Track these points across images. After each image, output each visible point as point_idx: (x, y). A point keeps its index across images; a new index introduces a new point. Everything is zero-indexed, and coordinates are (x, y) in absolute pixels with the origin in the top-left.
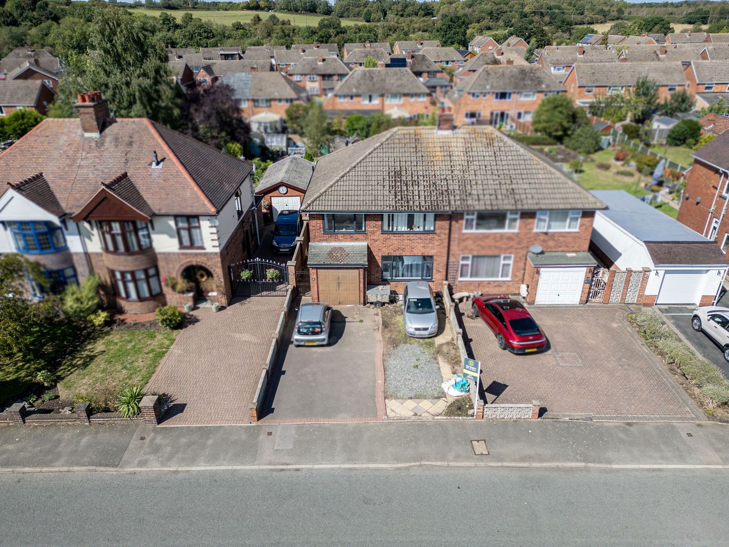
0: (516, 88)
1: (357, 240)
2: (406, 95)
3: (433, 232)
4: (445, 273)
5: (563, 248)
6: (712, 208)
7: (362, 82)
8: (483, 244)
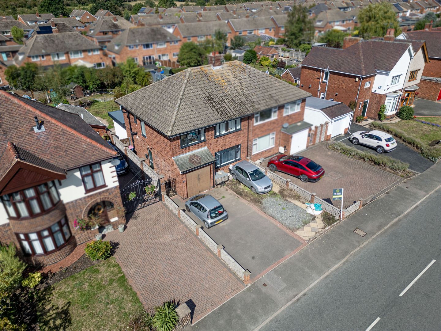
0: (154, 40)
1: (201, 147)
2: (84, 51)
3: (240, 130)
4: (246, 153)
5: (295, 122)
6: (319, 89)
7: (47, 44)
8: (263, 129)
